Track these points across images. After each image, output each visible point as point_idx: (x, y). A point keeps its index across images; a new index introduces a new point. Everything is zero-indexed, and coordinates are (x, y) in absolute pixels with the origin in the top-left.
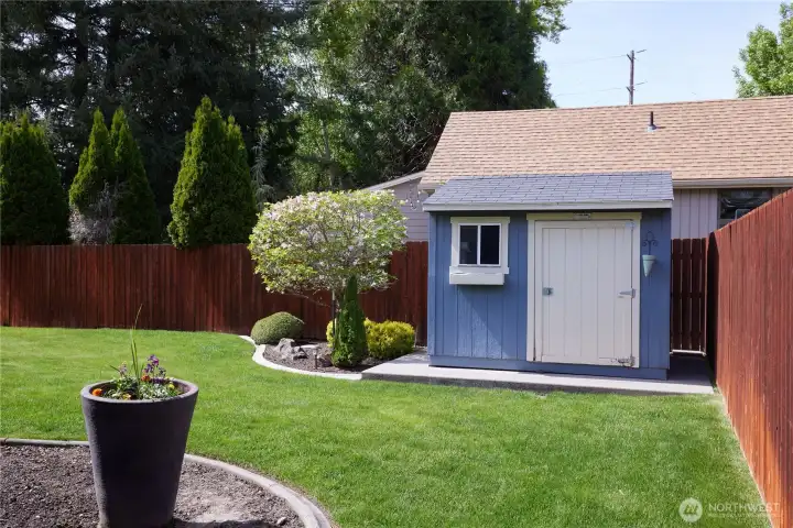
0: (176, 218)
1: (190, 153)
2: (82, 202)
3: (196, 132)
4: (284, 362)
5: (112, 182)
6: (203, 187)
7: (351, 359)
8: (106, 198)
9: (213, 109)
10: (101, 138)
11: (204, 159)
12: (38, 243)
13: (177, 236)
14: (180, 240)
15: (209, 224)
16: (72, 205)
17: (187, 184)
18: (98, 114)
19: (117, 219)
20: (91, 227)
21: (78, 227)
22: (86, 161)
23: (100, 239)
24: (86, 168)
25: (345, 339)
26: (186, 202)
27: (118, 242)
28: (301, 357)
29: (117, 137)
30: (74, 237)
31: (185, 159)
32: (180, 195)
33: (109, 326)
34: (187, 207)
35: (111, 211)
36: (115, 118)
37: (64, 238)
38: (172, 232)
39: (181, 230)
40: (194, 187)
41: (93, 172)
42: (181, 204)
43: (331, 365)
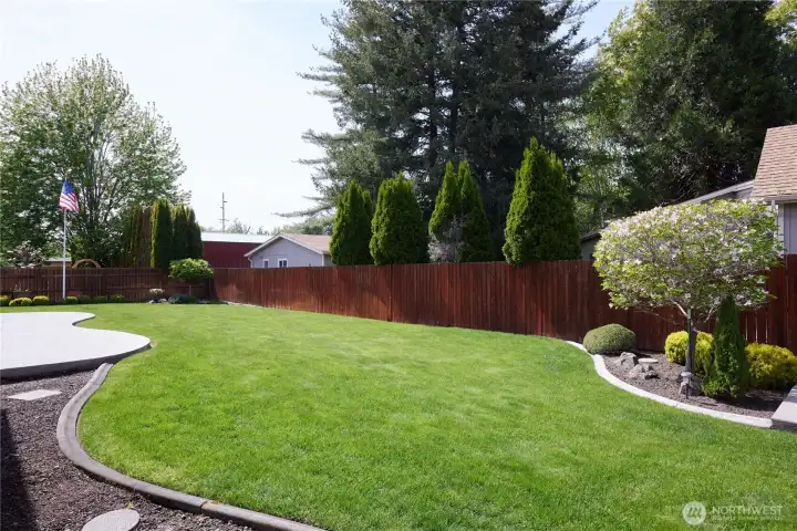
0: (509, 240)
1: (520, 186)
2: (437, 230)
3: (526, 167)
4: (634, 381)
5: (458, 213)
6: (534, 213)
7: (735, 392)
8: (456, 226)
9: (539, 148)
10: (451, 181)
11: (533, 190)
12: (408, 262)
13: (510, 255)
14: (513, 258)
15: (538, 244)
16: (431, 233)
17: (519, 212)
18: (449, 164)
19: (462, 243)
20: (443, 249)
21: (435, 251)
22: (440, 199)
23: (450, 258)
24: (441, 204)
25: (724, 368)
26: (518, 226)
27: (463, 260)
28: (652, 377)
29: (462, 181)
30: (432, 257)
31: (516, 192)
32: (512, 222)
33: (457, 326)
34: (519, 231)
35: (458, 238)
36: (461, 166)
37: (425, 258)
38: (507, 250)
39: (514, 250)
40: (526, 213)
41: (445, 208)
42: (515, 227)
43: (702, 394)
